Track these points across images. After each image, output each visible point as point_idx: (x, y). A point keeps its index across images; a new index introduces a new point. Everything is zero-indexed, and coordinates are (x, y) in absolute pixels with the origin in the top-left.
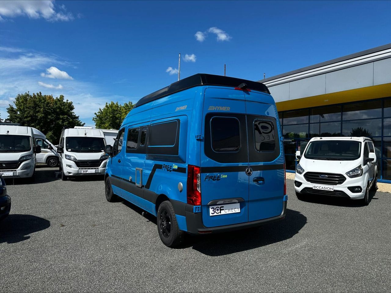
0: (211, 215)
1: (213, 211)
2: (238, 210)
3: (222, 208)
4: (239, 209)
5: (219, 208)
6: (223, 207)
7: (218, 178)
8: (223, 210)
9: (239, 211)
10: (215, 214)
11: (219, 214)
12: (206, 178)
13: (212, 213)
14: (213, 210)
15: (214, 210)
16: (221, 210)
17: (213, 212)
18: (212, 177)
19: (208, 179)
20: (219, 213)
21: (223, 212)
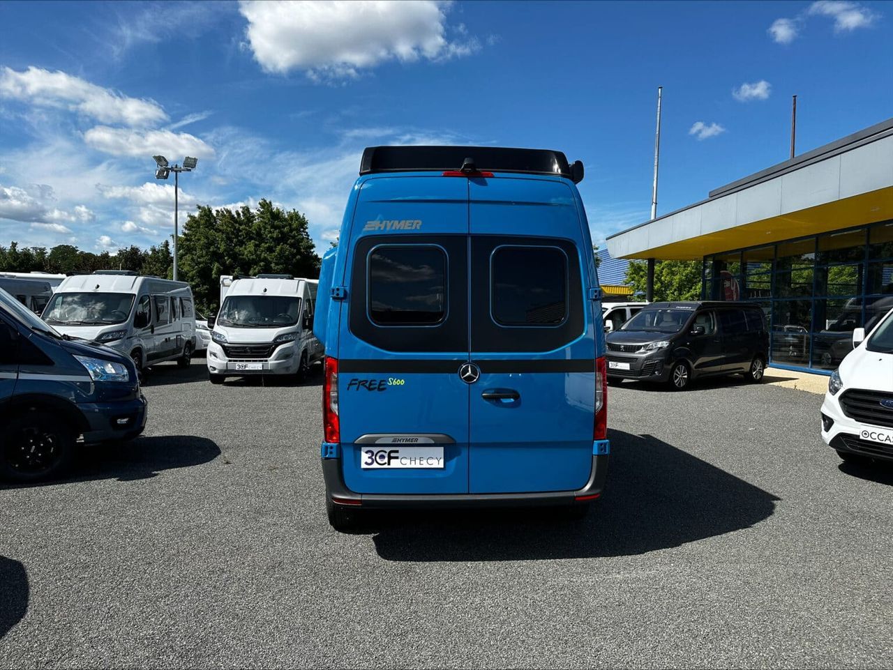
0: (363, 466)
1: (369, 458)
2: (438, 463)
3: (392, 455)
4: (442, 461)
5: (386, 452)
6: (397, 452)
7: (380, 385)
8: (397, 458)
9: (441, 465)
10: (375, 465)
11: (386, 466)
12: (351, 384)
13: (366, 463)
14: (370, 455)
15: (374, 457)
16: (390, 458)
17: (370, 461)
18: (366, 381)
19: (355, 387)
20: (385, 463)
21: (395, 464)
